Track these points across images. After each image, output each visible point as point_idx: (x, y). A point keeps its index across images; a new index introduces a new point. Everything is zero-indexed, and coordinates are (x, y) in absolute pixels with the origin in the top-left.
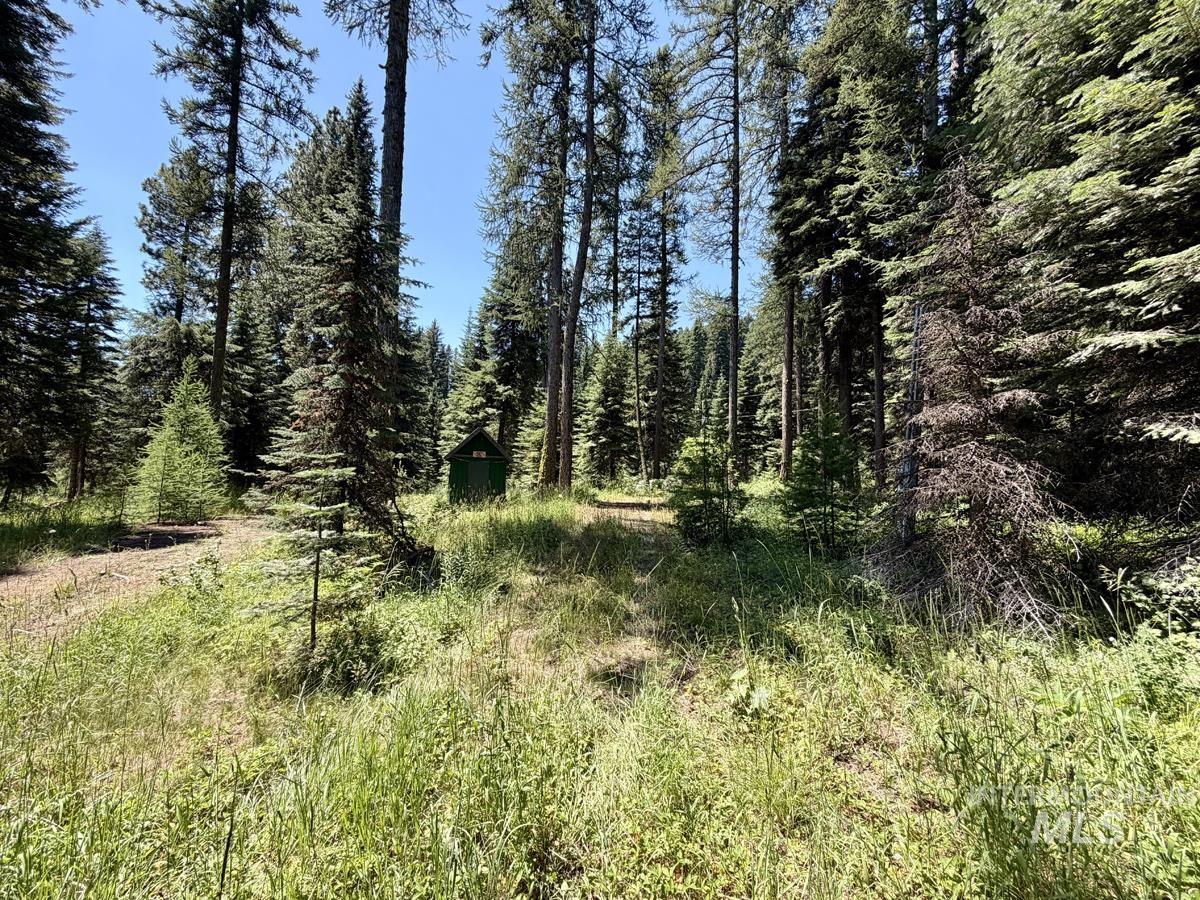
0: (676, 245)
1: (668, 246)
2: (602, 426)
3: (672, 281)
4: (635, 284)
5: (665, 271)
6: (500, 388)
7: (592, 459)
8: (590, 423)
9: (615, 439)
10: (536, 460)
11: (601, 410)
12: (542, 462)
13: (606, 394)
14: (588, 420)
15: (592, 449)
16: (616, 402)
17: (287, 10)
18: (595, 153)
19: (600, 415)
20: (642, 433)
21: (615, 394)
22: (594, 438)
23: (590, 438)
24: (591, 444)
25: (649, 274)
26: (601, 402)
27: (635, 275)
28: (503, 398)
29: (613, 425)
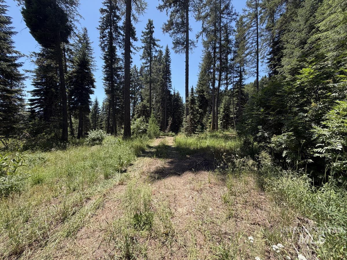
0: (244, 70)
1: (242, 70)
2: (224, 117)
3: (243, 79)
4: (232, 80)
5: (241, 76)
6: (200, 110)
7: (222, 125)
8: (221, 117)
9: (227, 121)
10: (210, 126)
11: (224, 114)
12: (211, 126)
13: (225, 110)
14: (220, 116)
15: (221, 123)
16: (227, 112)
17: (158, 40)
18: (222, 61)
19: (224, 115)
20: (235, 119)
21: (227, 110)
22: (222, 120)
23: (221, 120)
24: (221, 122)
25: (236, 77)
26: (224, 112)
27: (232, 78)
28: (200, 112)
29: (227, 117)
